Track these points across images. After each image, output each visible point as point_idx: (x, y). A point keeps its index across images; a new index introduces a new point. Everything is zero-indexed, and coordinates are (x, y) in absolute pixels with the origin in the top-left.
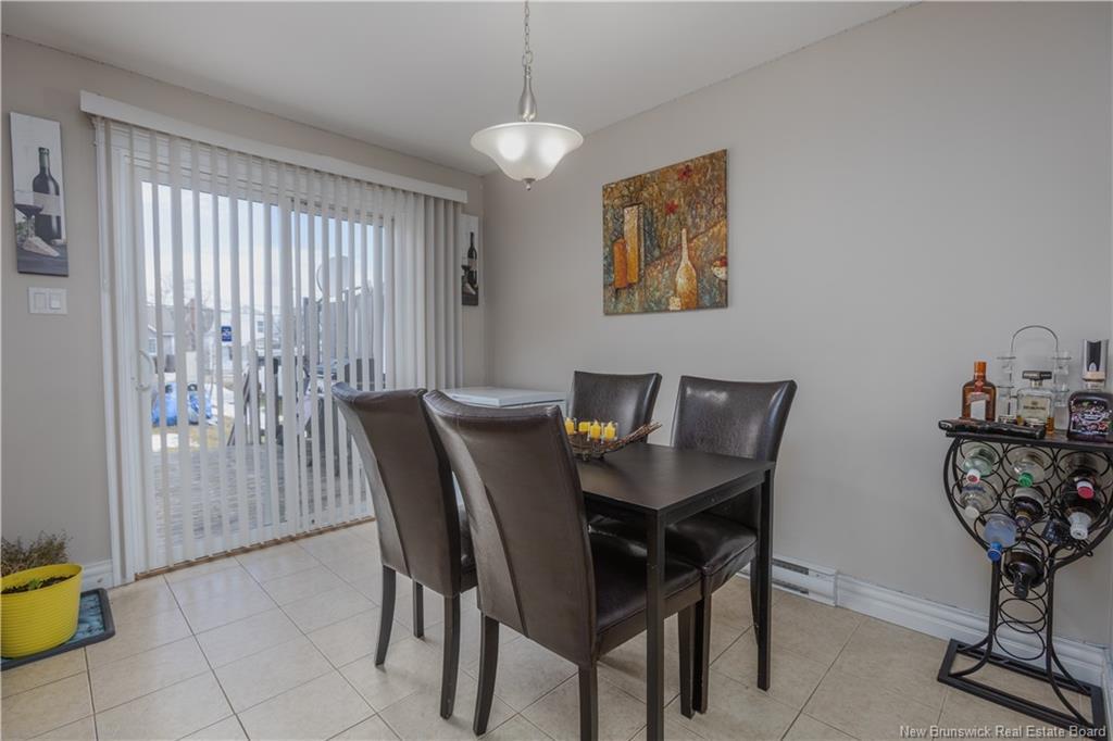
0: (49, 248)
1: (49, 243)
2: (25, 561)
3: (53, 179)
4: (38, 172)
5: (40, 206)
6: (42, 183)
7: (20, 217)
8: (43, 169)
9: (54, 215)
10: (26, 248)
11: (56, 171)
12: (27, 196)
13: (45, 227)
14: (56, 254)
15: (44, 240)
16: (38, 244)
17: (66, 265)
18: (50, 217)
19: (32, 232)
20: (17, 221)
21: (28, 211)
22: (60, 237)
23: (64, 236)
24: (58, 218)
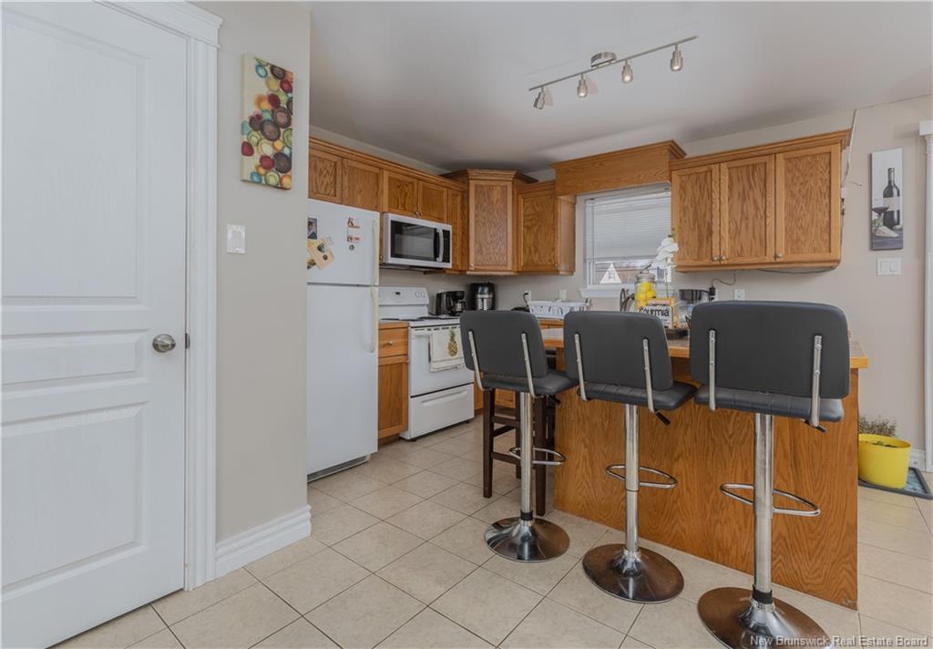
0: (892, 232)
1: (891, 229)
2: (870, 429)
3: (896, 187)
4: (887, 184)
5: (887, 206)
6: (888, 193)
7: (875, 216)
8: (890, 182)
9: (895, 210)
10: (878, 235)
11: (898, 182)
12: (879, 202)
13: (890, 219)
14: (896, 235)
15: (888, 227)
16: (885, 231)
17: (901, 242)
18: (892, 212)
19: (881, 224)
20: (873, 219)
21: (879, 211)
22: (898, 224)
23: (901, 223)
24: (898, 212)
